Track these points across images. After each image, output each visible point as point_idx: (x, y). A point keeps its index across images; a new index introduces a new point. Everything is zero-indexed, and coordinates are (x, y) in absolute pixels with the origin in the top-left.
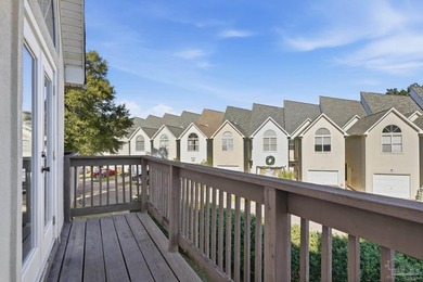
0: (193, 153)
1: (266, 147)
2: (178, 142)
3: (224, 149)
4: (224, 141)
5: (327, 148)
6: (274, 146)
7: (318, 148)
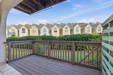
0: (24, 34)
1: (44, 32)
2: (18, 31)
3: (33, 32)
4: (33, 30)
5: (56, 32)
6: (46, 31)
7: (55, 31)
